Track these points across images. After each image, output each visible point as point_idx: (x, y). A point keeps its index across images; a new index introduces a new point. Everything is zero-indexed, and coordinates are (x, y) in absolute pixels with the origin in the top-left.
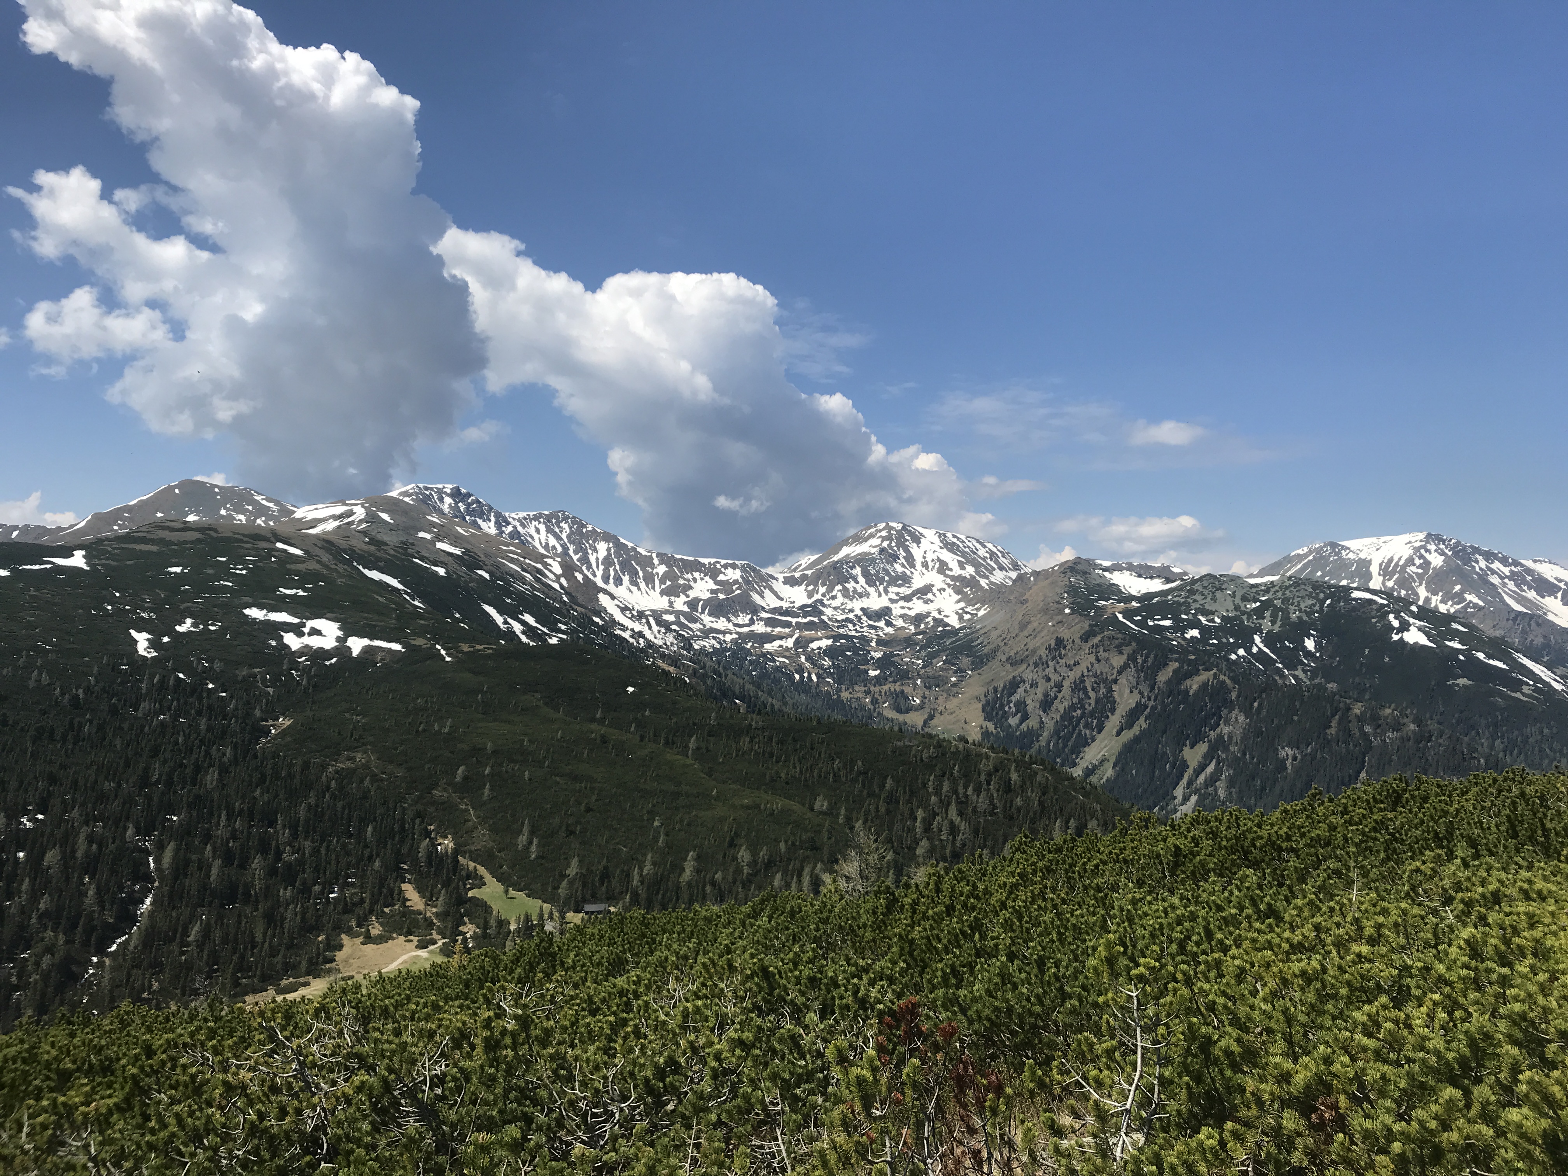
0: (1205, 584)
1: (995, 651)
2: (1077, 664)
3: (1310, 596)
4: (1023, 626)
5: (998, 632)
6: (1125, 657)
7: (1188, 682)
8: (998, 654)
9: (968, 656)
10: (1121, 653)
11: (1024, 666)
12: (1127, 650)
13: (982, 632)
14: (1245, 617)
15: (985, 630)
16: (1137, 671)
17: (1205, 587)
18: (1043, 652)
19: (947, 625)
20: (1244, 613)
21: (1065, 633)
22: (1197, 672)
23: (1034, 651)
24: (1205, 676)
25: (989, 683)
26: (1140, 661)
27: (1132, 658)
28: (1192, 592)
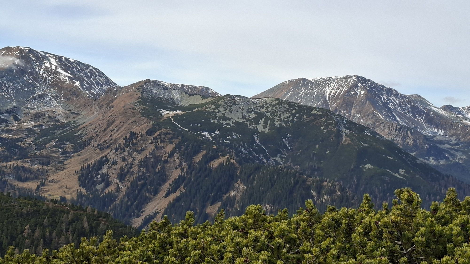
0: (226, 100)
1: (90, 140)
2: (143, 150)
3: (287, 111)
4: (110, 124)
5: (93, 127)
6: (174, 146)
7: (212, 163)
8: (92, 142)
9: (71, 143)
10: (171, 143)
11: (109, 151)
12: (176, 141)
13: (82, 126)
14: (248, 123)
15: (84, 125)
16: (181, 155)
17: (226, 103)
18: (121, 142)
19: (58, 121)
20: (248, 120)
21: (136, 129)
22: (218, 158)
23: (116, 140)
24: (222, 159)
25: (84, 162)
26: (183, 149)
27: (178, 147)
28: (218, 106)
